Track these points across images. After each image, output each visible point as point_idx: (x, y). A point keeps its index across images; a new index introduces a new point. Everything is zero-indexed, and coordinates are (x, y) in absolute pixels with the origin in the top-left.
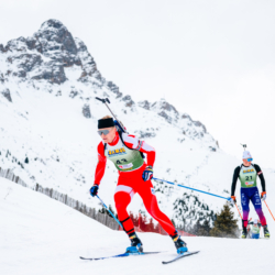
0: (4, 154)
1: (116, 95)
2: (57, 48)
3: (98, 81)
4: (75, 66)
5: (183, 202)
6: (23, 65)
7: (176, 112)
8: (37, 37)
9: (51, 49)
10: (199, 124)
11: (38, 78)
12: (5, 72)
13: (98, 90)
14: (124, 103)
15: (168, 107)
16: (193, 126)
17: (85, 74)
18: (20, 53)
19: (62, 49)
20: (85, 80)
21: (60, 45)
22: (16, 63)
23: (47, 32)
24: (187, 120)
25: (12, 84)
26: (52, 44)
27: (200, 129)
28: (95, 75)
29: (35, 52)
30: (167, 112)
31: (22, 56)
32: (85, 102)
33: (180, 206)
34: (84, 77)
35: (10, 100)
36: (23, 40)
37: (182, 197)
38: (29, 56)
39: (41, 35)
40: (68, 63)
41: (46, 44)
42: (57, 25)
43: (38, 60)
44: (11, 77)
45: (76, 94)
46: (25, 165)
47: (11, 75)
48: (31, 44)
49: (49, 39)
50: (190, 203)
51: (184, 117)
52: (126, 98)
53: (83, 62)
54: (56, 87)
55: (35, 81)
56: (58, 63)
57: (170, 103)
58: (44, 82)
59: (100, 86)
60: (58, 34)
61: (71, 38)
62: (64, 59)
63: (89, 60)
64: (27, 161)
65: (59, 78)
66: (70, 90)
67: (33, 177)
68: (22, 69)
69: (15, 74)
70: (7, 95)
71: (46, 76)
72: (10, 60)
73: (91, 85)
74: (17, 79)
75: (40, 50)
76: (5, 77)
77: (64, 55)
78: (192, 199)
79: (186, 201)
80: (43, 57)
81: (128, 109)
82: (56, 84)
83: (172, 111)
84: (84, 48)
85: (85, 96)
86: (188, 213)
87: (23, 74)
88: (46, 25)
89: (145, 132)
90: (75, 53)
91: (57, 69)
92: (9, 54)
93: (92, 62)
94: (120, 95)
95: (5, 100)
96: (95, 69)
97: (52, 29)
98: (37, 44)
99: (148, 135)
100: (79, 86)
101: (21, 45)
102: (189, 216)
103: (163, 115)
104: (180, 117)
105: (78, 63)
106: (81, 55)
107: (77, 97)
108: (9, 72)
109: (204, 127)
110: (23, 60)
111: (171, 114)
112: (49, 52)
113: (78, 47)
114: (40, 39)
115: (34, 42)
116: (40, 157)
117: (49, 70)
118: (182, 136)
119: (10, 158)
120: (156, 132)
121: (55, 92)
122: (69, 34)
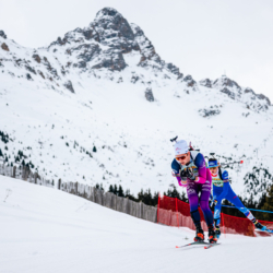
0: (71, 145)
1: (176, 76)
2: (114, 35)
3: (157, 64)
4: (133, 51)
5: (253, 176)
6: (82, 55)
7: (238, 87)
8: (93, 26)
9: (108, 37)
10: (262, 97)
11: (98, 67)
12: (65, 64)
13: (159, 73)
14: (185, 83)
15: (229, 83)
16: (257, 99)
17: (144, 58)
18: (77, 45)
19: (119, 35)
20: (145, 65)
21: (116, 32)
22: (75, 54)
23: (103, 21)
24: (250, 94)
25: (74, 75)
26: (109, 32)
27: (263, 102)
28: (154, 58)
29: (92, 42)
30: (229, 88)
31: (80, 47)
32: (147, 86)
33: (251, 181)
34: (143, 62)
35: (73, 91)
36: (80, 31)
37: (251, 172)
38: (87, 46)
39: (97, 25)
40: (127, 49)
41: (103, 33)
42: (112, 13)
43: (97, 49)
44: (71, 69)
45: (137, 79)
46: (94, 154)
47: (71, 66)
48: (88, 34)
49: (105, 27)
50: (260, 176)
51: (247, 91)
52: (188, 78)
53: (142, 47)
54: (117, 74)
55: (96, 70)
56: (116, 51)
57: (232, 79)
58: (105, 70)
59: (160, 69)
60: (114, 22)
61: (127, 24)
62: (122, 46)
63: (147, 44)
64: (95, 150)
65: (119, 65)
66: (131, 76)
67: (102, 165)
68: (81, 60)
69: (75, 65)
70: (70, 87)
71: (106, 64)
72: (69, 52)
73: (151, 68)
74: (78, 69)
75: (98, 39)
76: (66, 69)
77: (122, 41)
78: (262, 172)
79: (256, 174)
80: (101, 46)
81: (190, 89)
82: (116, 72)
83: (235, 87)
84: (140, 32)
85: (146, 80)
86: (259, 186)
87: (83, 65)
88: (101, 14)
89: (209, 109)
90: (133, 39)
91: (116, 57)
92: (67, 46)
93: (150, 46)
94: (180, 76)
95: (68, 91)
96: (154, 53)
97: (107, 17)
98: (94, 33)
99: (213, 113)
100: (140, 71)
101: (78, 36)
102: (260, 190)
103: (226, 91)
104: (242, 92)
105: (137, 48)
106: (139, 40)
107: (139, 82)
108: (69, 64)
109: (268, 100)
110: (82, 51)
111: (233, 89)
112: (107, 40)
113: (135, 32)
114: (97, 29)
115: (90, 32)
116: (107, 144)
117: (108, 58)
118: (247, 111)
119: (78, 148)
120: (220, 109)
121: (116, 79)
122: (125, 21)
